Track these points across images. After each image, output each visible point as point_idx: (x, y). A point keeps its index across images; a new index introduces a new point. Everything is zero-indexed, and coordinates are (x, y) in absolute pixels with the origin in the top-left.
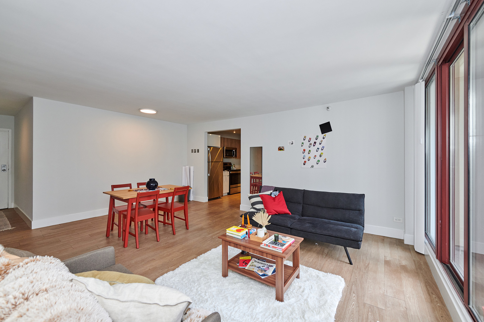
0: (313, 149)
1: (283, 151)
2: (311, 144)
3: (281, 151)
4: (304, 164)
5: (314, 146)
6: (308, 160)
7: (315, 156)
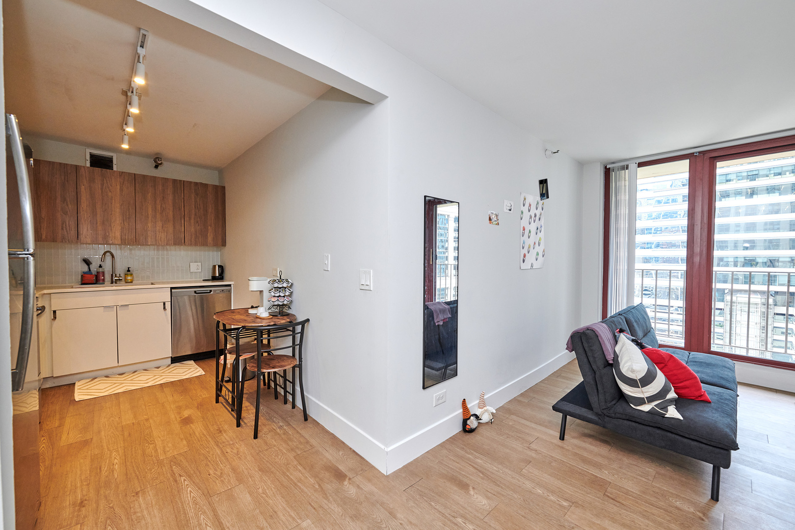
0: (533, 227)
2: (531, 217)
4: (524, 261)
5: (534, 221)
6: (528, 252)
7: (535, 243)
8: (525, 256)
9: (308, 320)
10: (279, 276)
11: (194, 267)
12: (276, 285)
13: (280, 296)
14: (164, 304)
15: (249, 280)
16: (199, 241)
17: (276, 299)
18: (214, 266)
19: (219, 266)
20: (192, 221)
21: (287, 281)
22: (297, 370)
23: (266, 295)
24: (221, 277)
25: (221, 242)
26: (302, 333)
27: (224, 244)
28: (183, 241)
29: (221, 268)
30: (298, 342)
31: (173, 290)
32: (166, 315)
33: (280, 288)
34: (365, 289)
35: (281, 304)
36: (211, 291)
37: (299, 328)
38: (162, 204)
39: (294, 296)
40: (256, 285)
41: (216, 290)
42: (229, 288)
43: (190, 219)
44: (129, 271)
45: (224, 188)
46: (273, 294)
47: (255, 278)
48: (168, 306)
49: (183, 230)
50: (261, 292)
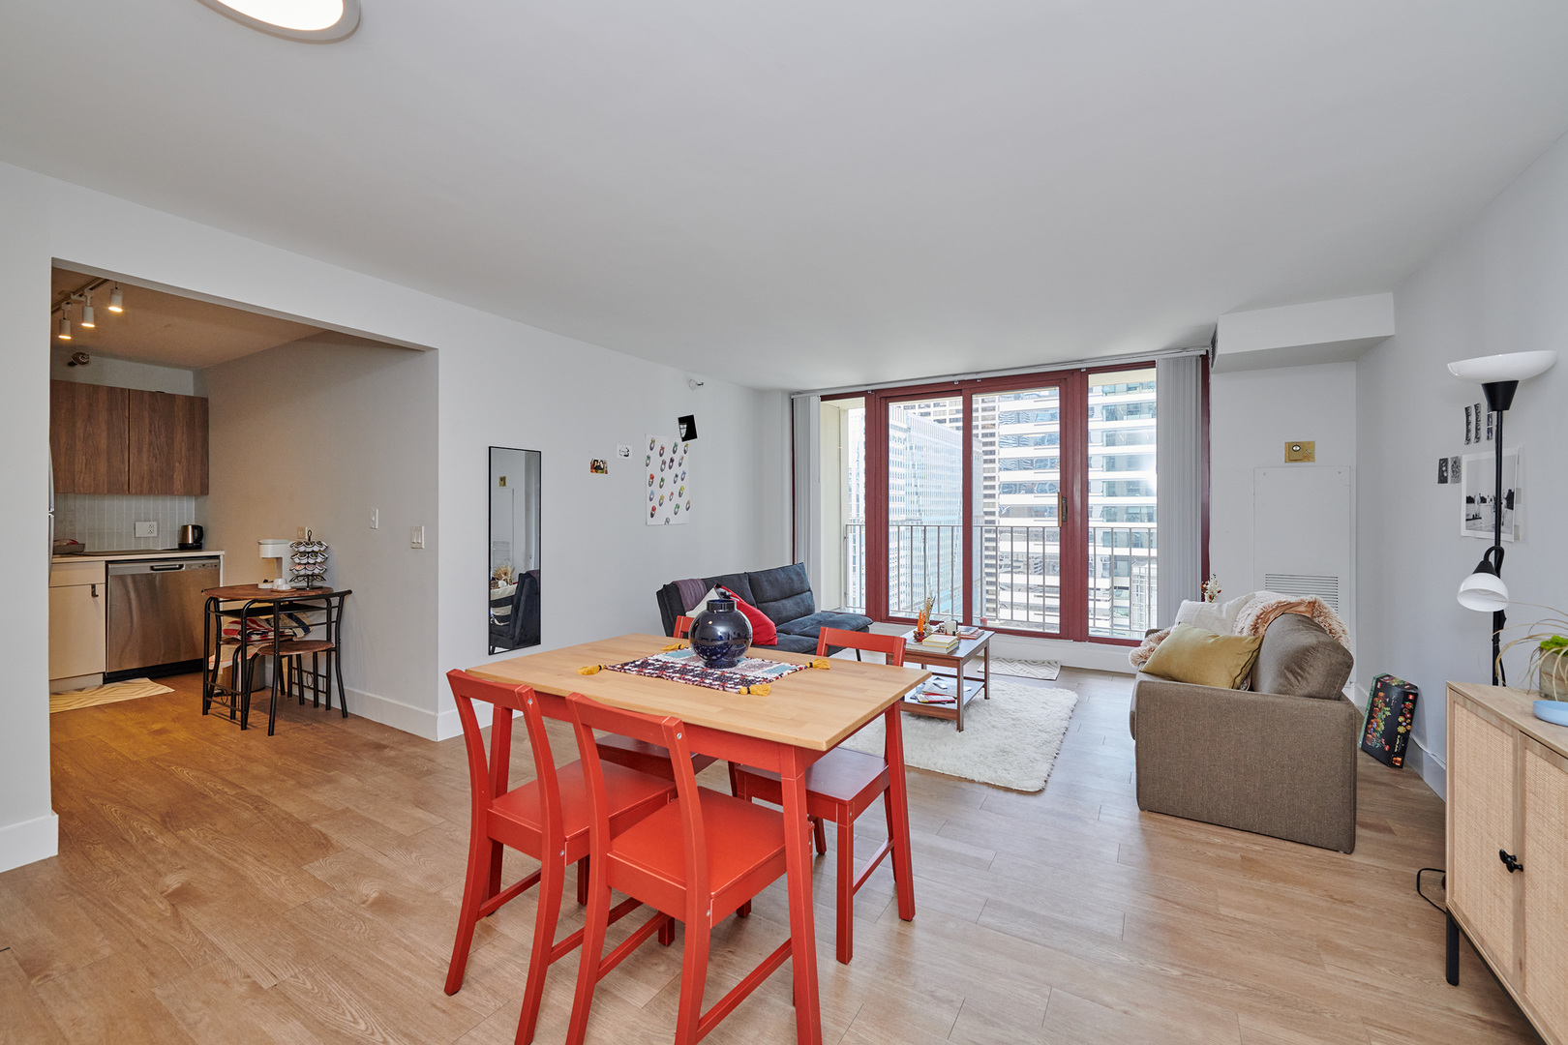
0: (669, 475)
1: (604, 475)
2: (664, 463)
3: (599, 475)
4: (652, 516)
5: (670, 467)
6: (661, 505)
7: (672, 494)
8: (654, 509)
9: (350, 592)
10: (307, 537)
11: (144, 529)
12: (302, 549)
13: (308, 563)
14: (93, 586)
15: (260, 544)
16: (159, 485)
17: (303, 567)
18: (185, 528)
19: (194, 527)
20: (145, 456)
21: (320, 543)
22: (333, 654)
23: (286, 565)
24: (198, 545)
25: (200, 488)
26: (340, 607)
27: (204, 490)
28: (126, 487)
29: (199, 530)
30: (334, 618)
31: (110, 566)
32: (96, 603)
33: (309, 553)
34: (416, 547)
35: (310, 573)
36: (181, 566)
37: (335, 601)
38: (86, 427)
39: (330, 562)
40: (269, 550)
41: (191, 565)
42: (215, 561)
43: (140, 451)
45: (204, 401)
46: (297, 561)
47: (270, 541)
48: (101, 590)
49: (127, 469)
50: (279, 560)
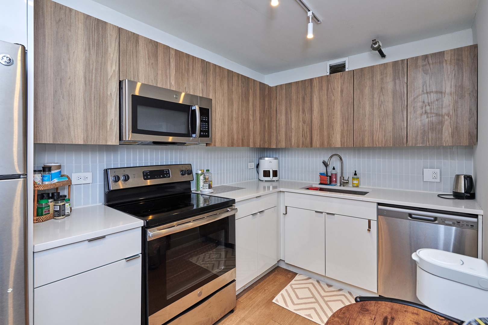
11: (429, 174)
14: (369, 222)
16: (429, 138)
18: (458, 178)
19: (465, 177)
20: (418, 112)
24: (469, 196)
28: (405, 140)
29: (469, 179)
31: (379, 207)
36: (435, 219)
38: (380, 97)
41: (445, 219)
44: (355, 174)
45: (474, 47)
48: (374, 225)
49: (405, 126)
